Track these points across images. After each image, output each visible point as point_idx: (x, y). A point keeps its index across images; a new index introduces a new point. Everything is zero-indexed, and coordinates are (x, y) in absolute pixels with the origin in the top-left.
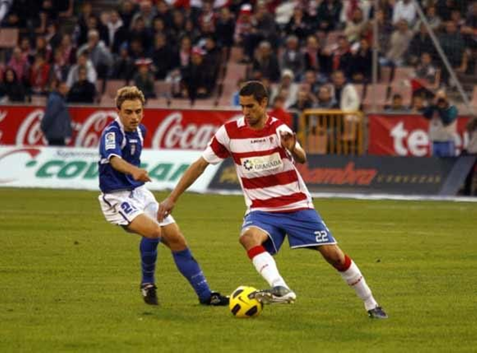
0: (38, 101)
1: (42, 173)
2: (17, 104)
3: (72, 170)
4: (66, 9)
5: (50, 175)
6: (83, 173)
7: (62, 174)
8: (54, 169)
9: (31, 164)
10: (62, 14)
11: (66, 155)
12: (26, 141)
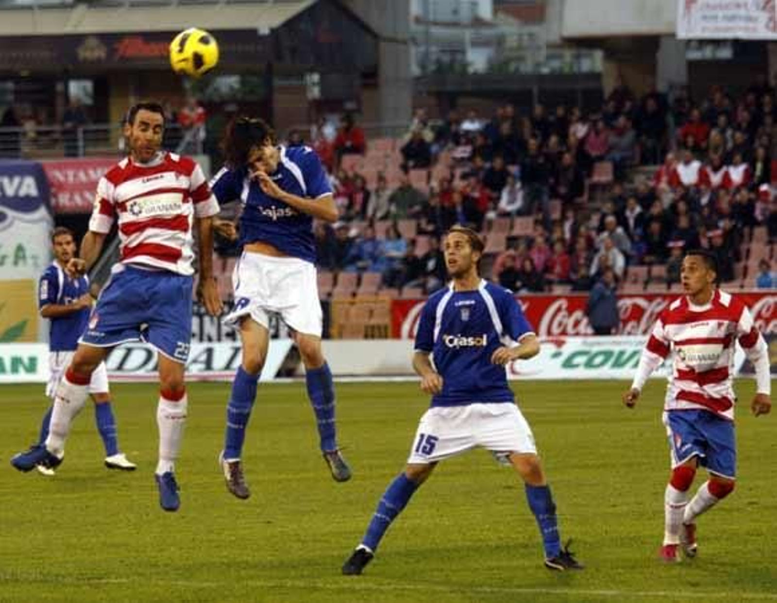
0: (558, 290)
1: (568, 364)
2: (539, 294)
3: (598, 360)
4: (581, 194)
5: (577, 366)
6: (610, 362)
7: (589, 364)
8: (581, 360)
9: (556, 355)
10: (579, 200)
11: (592, 344)
12: (549, 333)
